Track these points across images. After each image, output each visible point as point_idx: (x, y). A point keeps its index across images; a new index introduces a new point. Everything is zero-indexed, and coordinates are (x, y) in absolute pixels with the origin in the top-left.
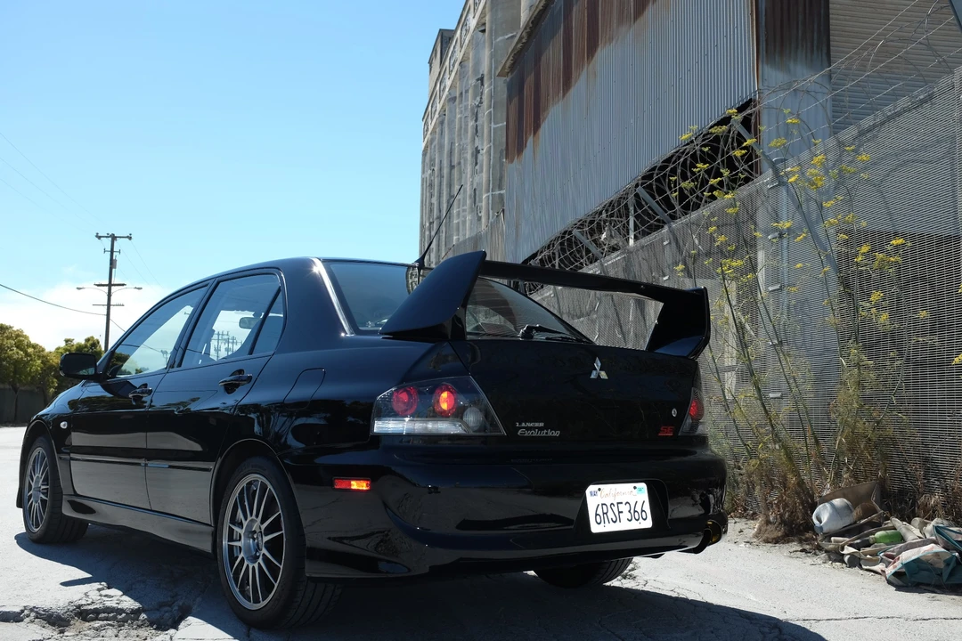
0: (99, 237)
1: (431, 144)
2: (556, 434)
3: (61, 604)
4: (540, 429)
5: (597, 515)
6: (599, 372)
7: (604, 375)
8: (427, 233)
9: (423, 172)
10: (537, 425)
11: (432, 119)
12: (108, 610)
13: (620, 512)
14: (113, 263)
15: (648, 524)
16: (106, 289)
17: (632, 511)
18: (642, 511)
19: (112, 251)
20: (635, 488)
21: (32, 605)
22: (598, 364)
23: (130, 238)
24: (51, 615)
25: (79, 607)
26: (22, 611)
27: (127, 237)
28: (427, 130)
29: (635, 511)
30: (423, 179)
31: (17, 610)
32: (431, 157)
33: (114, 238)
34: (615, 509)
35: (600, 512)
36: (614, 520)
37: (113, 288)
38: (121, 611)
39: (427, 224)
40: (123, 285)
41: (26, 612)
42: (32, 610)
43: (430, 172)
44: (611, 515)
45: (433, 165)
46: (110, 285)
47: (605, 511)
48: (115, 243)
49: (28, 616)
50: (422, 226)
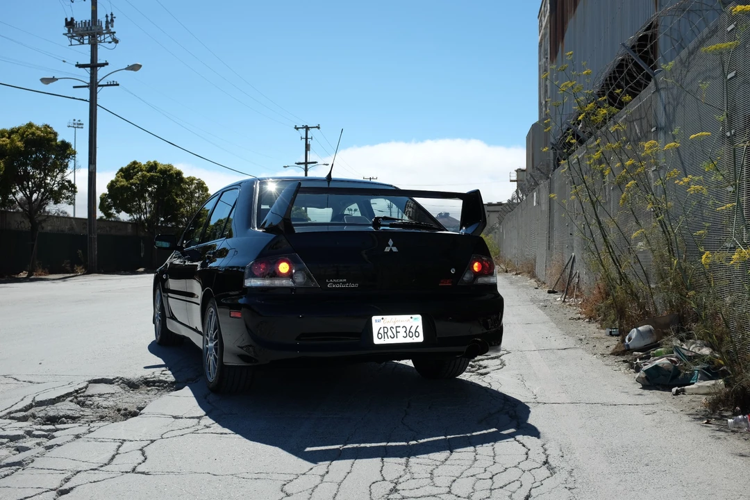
0: (297, 128)
1: (545, 37)
2: (357, 285)
3: (136, 377)
4: (343, 283)
5: (379, 333)
6: (391, 247)
7: (395, 249)
8: (544, 109)
9: (540, 60)
10: (341, 280)
11: (545, 17)
12: (160, 381)
13: (397, 332)
14: (307, 147)
15: (421, 339)
16: (303, 166)
17: (408, 332)
18: (416, 332)
19: (306, 138)
20: (411, 318)
21: (121, 376)
22: (391, 243)
23: (319, 128)
24: (130, 382)
25: (146, 379)
26: (114, 379)
27: (317, 127)
28: (542, 26)
29: (410, 332)
30: (540, 66)
31: (111, 378)
32: (545, 48)
33: (307, 128)
34: (394, 331)
35: (382, 331)
36: (392, 336)
37: (309, 166)
38: (166, 382)
39: (544, 102)
40: (315, 163)
41: (117, 380)
42: (121, 379)
43: (544, 60)
44: (390, 333)
45: (546, 54)
46: (306, 163)
47: (386, 331)
48: (309, 132)
49: (117, 382)
50: (540, 104)
